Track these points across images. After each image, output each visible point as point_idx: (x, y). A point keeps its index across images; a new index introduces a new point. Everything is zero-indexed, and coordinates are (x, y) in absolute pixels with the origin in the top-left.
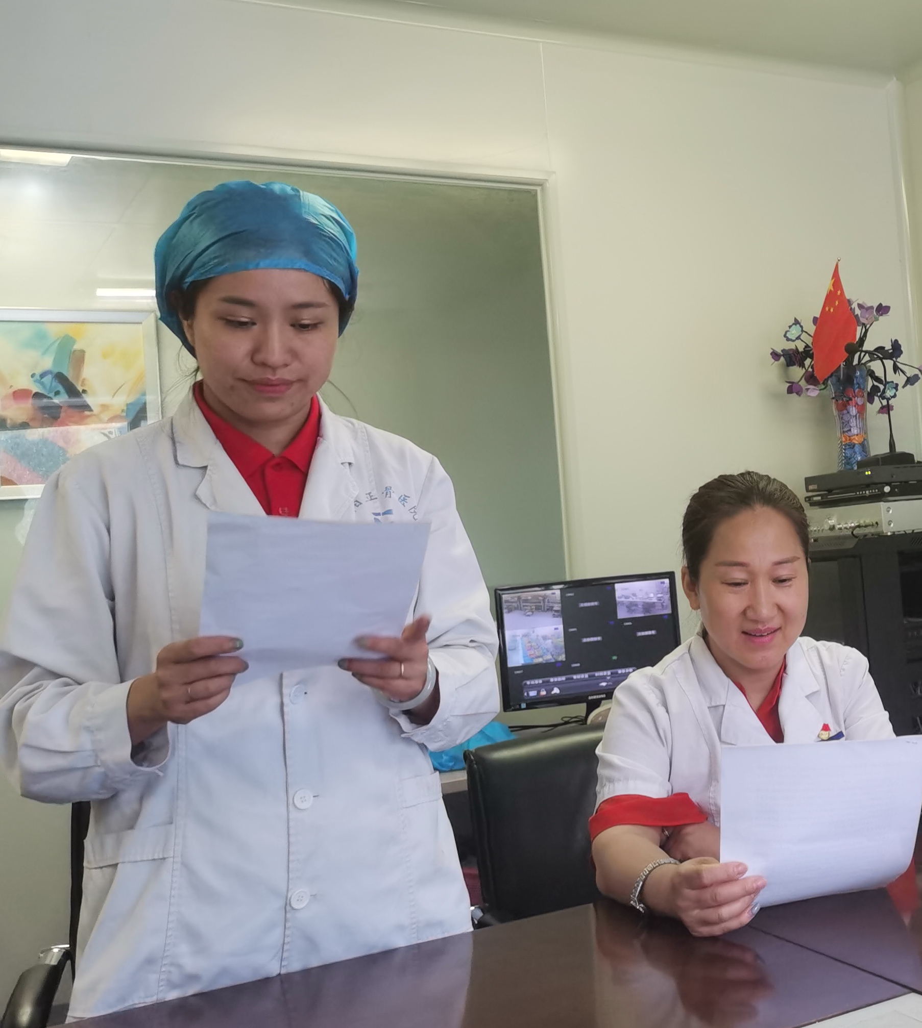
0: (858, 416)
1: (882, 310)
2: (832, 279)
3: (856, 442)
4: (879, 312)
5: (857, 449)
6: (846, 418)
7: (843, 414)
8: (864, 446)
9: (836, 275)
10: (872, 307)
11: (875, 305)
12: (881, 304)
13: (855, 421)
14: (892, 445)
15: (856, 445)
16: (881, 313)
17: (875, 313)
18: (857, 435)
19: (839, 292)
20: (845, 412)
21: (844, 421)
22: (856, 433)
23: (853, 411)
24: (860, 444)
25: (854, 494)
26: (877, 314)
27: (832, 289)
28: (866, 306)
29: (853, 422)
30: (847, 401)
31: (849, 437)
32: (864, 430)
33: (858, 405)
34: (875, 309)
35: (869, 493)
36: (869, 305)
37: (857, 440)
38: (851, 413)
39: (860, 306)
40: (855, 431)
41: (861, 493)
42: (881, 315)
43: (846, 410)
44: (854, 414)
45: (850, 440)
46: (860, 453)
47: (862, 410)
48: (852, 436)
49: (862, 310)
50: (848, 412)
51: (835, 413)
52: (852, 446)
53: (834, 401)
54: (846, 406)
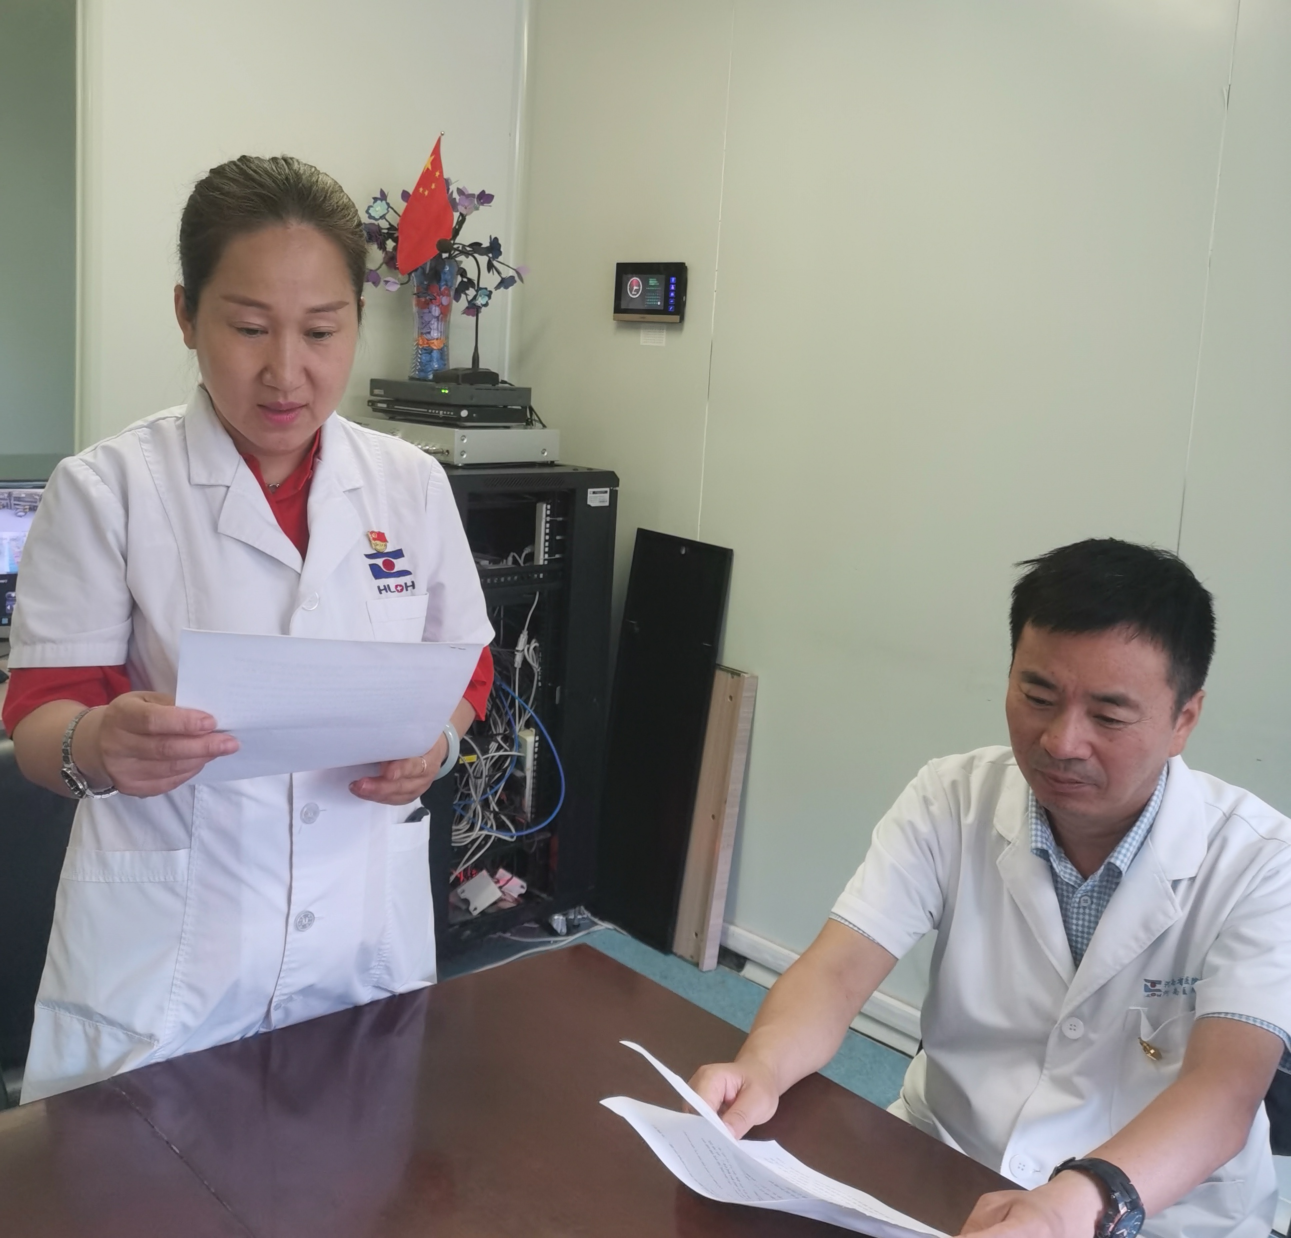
0: (440, 318)
1: (485, 198)
2: (431, 156)
3: (435, 348)
4: (480, 200)
5: (435, 354)
6: (426, 318)
7: (424, 313)
8: (443, 353)
9: (436, 152)
10: (473, 195)
11: (477, 192)
12: (483, 192)
13: (436, 323)
14: (476, 359)
15: (435, 351)
16: (482, 201)
17: (476, 202)
18: (437, 339)
19: (437, 174)
20: (426, 311)
21: (424, 322)
22: (436, 337)
23: (436, 311)
24: (438, 349)
25: (426, 410)
26: (478, 203)
27: (430, 168)
28: (466, 193)
29: (434, 324)
30: (431, 300)
31: (428, 340)
32: (446, 334)
33: (443, 305)
34: (476, 197)
35: (443, 414)
36: (470, 192)
37: (436, 345)
38: (433, 314)
39: (460, 192)
40: (435, 334)
41: (433, 411)
42: (482, 204)
43: (428, 308)
44: (437, 314)
45: (427, 343)
46: (438, 361)
47: (445, 311)
48: (431, 340)
49: (461, 196)
50: (430, 312)
51: (415, 309)
52: (429, 351)
53: (415, 296)
54: (428, 304)
